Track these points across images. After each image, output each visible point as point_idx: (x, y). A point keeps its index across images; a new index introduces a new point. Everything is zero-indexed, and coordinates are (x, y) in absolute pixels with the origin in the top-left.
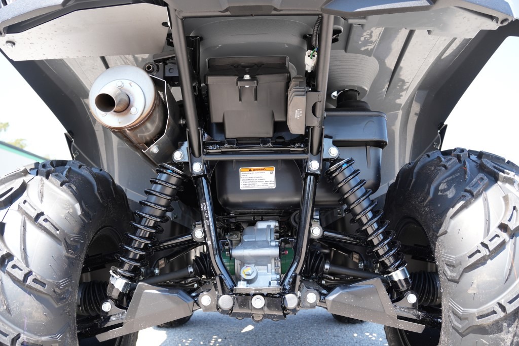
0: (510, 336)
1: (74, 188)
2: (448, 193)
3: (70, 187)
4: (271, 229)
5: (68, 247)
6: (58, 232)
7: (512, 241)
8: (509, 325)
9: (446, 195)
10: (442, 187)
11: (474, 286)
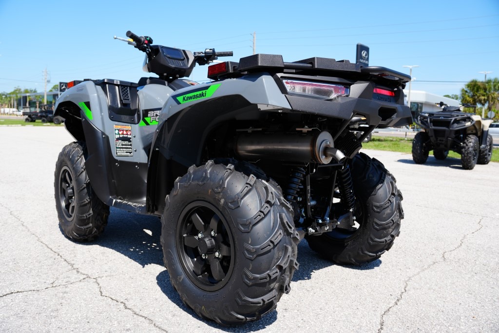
0: (391, 229)
8: (392, 226)
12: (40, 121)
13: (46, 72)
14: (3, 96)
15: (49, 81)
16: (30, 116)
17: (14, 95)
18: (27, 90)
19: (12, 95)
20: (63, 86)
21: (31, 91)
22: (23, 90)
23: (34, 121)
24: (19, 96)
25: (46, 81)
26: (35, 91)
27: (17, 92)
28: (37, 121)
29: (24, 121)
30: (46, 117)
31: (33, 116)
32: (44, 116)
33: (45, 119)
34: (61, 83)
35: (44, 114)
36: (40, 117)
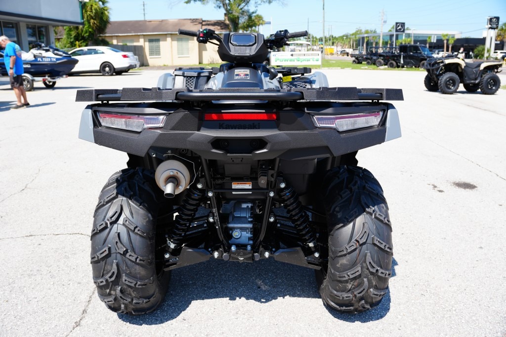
0: (351, 285)
1: (146, 205)
2: (338, 214)
3: (144, 206)
4: (249, 208)
5: (150, 239)
6: (145, 234)
7: (360, 247)
8: (351, 281)
9: (337, 216)
10: (337, 209)
11: (340, 264)
12: (365, 63)
13: (383, 12)
14: (345, 38)
15: (385, 22)
16: (357, 58)
17: (354, 36)
18: (367, 30)
19: (351, 37)
20: (399, 26)
21: (371, 31)
22: (363, 30)
23: (361, 63)
24: (358, 37)
25: (383, 21)
26: (375, 32)
27: (359, 32)
28: (363, 62)
29: (352, 62)
30: (371, 59)
31: (360, 58)
32: (369, 59)
33: (369, 61)
34: (397, 23)
35: (369, 57)
36: (366, 59)
